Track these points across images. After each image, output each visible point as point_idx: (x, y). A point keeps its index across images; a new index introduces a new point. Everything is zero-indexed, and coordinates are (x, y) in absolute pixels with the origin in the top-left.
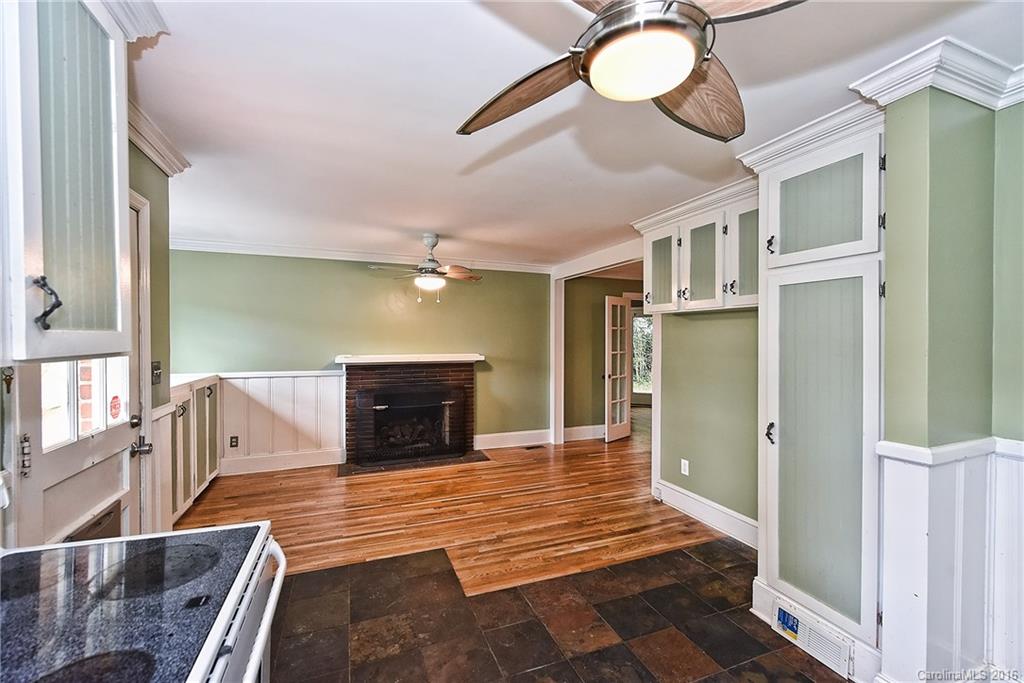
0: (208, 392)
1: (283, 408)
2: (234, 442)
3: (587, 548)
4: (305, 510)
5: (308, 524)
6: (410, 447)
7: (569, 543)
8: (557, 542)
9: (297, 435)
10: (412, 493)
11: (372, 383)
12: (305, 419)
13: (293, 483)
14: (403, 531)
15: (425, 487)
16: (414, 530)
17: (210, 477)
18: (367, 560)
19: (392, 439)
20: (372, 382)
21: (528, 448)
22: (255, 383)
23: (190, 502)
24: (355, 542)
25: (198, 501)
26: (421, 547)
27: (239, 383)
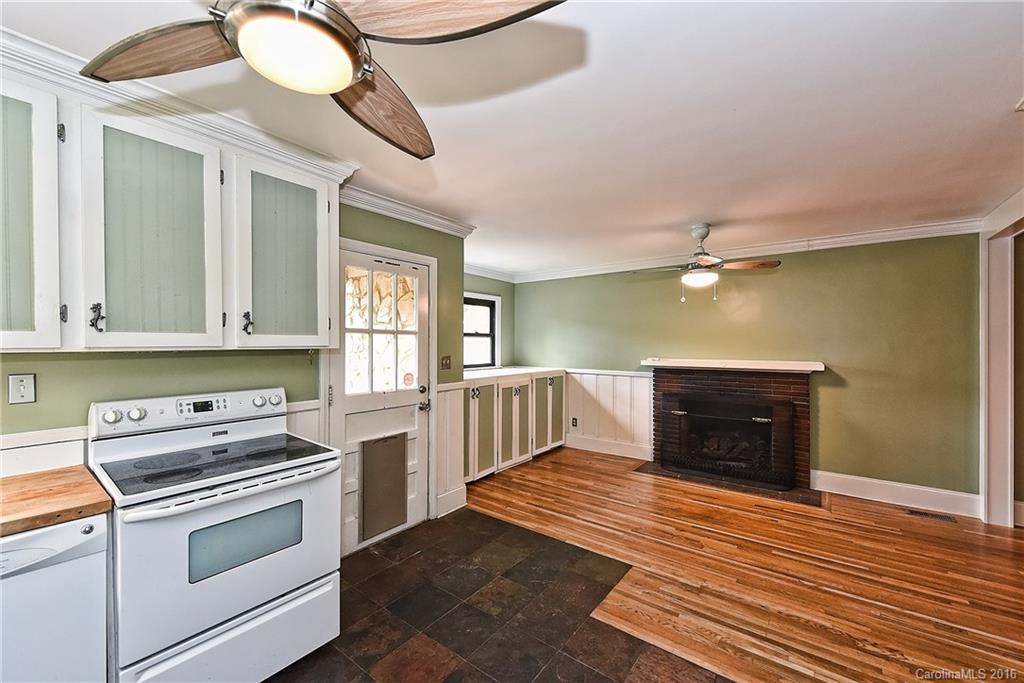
0: (549, 382)
1: (605, 400)
2: (575, 423)
3: (811, 673)
4: (581, 487)
5: (568, 497)
6: (722, 463)
7: (787, 648)
8: (769, 636)
9: (615, 427)
10: (676, 506)
11: (678, 387)
12: (622, 413)
13: (599, 465)
14: (621, 534)
15: (699, 505)
16: (632, 538)
17: (550, 445)
18: (567, 542)
19: (705, 450)
20: (676, 387)
21: (913, 512)
22: (589, 379)
23: (528, 457)
24: (577, 524)
25: (536, 458)
26: (616, 554)
27: (577, 377)
